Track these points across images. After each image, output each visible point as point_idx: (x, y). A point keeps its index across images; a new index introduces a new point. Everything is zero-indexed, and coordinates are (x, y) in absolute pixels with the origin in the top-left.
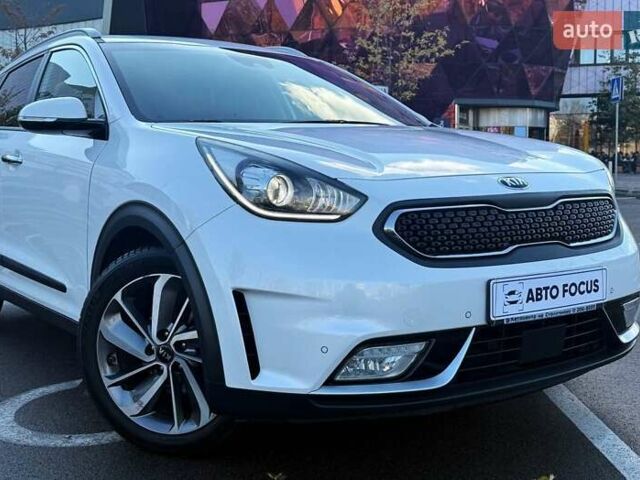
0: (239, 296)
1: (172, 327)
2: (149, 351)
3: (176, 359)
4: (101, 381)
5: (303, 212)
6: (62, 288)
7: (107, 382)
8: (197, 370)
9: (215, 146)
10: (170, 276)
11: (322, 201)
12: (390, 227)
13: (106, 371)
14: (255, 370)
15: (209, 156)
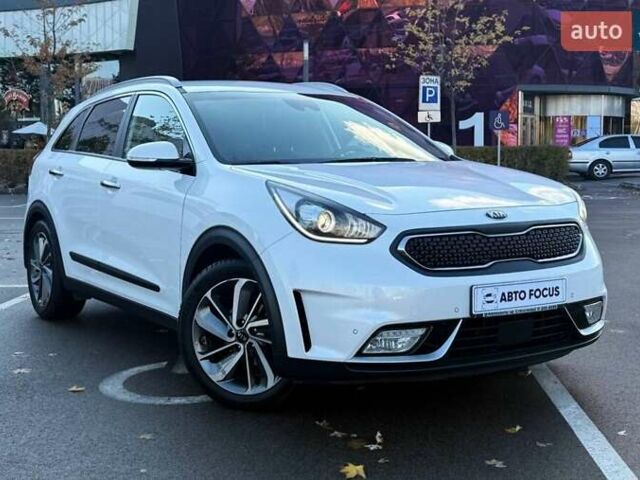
0: (297, 295)
1: (247, 318)
2: (230, 334)
3: (250, 340)
4: (196, 356)
5: (342, 237)
6: (156, 288)
7: (200, 357)
8: (265, 348)
9: (280, 188)
10: (246, 280)
11: (355, 229)
12: (401, 248)
13: (198, 348)
14: (308, 345)
15: (275, 195)
